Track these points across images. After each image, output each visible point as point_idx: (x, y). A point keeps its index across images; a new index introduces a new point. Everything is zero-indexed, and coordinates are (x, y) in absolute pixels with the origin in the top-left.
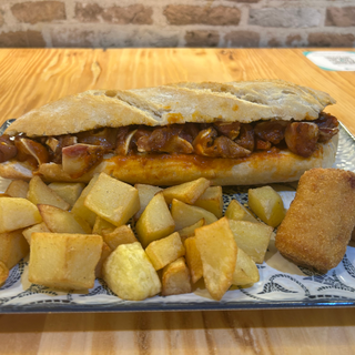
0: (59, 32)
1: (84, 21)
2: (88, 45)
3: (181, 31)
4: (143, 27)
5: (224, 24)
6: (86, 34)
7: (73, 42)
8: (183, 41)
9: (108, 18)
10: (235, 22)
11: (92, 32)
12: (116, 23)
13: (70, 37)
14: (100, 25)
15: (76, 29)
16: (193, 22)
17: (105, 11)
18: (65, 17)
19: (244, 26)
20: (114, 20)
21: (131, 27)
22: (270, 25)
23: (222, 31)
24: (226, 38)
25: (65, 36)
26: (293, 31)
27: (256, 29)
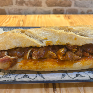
0: (11, 9)
1: (19, 6)
2: (20, 14)
3: (51, 9)
4: (38, 8)
5: (66, 6)
6: (19, 10)
7: (15, 13)
8: (52, 12)
9: (27, 5)
10: (70, 6)
11: (22, 9)
12: (30, 6)
13: (14, 11)
14: (24, 7)
15: (16, 9)
16: (55, 6)
17: (26, 2)
18: (12, 4)
19: (73, 7)
20: (29, 5)
21: (35, 8)
22: (81, 7)
23: (65, 9)
24: (67, 11)
25: (13, 11)
26: (89, 9)
27: (77, 8)
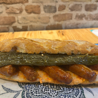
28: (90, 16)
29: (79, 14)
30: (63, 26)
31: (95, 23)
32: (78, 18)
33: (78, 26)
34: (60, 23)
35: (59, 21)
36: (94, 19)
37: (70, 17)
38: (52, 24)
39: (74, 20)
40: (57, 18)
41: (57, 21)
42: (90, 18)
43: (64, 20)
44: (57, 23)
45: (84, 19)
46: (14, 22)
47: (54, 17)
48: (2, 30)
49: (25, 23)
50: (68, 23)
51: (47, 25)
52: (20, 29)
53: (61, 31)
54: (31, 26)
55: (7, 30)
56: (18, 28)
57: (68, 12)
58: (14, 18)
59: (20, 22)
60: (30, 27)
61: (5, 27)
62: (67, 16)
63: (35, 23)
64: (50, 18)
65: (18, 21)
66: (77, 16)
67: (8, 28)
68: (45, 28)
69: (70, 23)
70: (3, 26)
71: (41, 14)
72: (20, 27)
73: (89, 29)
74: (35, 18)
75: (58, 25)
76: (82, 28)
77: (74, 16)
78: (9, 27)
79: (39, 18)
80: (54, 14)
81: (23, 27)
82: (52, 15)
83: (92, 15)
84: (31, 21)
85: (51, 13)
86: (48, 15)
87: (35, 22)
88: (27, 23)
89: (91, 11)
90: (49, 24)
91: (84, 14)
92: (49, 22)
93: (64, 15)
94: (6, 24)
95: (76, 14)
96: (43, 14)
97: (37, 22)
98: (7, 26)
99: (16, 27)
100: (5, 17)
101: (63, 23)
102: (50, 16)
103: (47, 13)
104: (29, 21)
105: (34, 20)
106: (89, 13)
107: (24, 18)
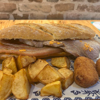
28: (92, 8)
29: (81, 5)
30: (65, 16)
31: (96, 15)
32: (80, 9)
33: (79, 17)
34: (62, 13)
35: (61, 11)
36: (96, 11)
37: (72, 8)
38: (54, 14)
39: (76, 11)
40: (59, 8)
41: (59, 11)
42: (92, 10)
43: (65, 11)
44: (58, 13)
45: (85, 10)
46: (15, 9)
47: (56, 6)
48: (2, 17)
49: (25, 11)
50: (69, 13)
51: (48, 14)
52: (20, 17)
53: (62, 21)
54: (32, 14)
55: (8, 18)
56: (19, 16)
57: (70, 2)
58: (15, 5)
59: (21, 10)
60: (30, 15)
61: (5, 14)
62: (69, 6)
63: (36, 12)
64: (51, 7)
65: (19, 8)
66: (78, 7)
67: (8, 15)
68: (46, 17)
69: (72, 14)
70: (3, 13)
71: (42, 2)
72: (21, 15)
73: (89, 21)
74: (36, 7)
75: (59, 15)
76: (83, 19)
77: (76, 7)
78: (10, 15)
79: (41, 7)
80: (56, 3)
81: (23, 15)
82: (53, 4)
83: (94, 6)
84: (32, 10)
85: (53, 2)
86: (49, 4)
87: (36, 10)
88: (28, 12)
89: (94, 2)
90: (51, 13)
91: (86, 5)
92: (51, 11)
93: (66, 5)
94: (6, 12)
95: (78, 5)
96: (45, 3)
97: (38, 11)
98: (7, 13)
99: (16, 14)
100: (5, 4)
101: (64, 13)
102: (52, 6)
103: (49, 1)
104: (30, 10)
105: (35, 9)
106: (91, 4)
107: (25, 6)
